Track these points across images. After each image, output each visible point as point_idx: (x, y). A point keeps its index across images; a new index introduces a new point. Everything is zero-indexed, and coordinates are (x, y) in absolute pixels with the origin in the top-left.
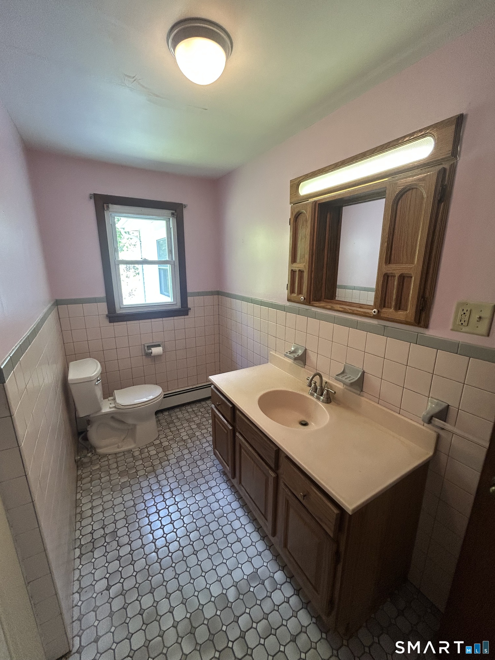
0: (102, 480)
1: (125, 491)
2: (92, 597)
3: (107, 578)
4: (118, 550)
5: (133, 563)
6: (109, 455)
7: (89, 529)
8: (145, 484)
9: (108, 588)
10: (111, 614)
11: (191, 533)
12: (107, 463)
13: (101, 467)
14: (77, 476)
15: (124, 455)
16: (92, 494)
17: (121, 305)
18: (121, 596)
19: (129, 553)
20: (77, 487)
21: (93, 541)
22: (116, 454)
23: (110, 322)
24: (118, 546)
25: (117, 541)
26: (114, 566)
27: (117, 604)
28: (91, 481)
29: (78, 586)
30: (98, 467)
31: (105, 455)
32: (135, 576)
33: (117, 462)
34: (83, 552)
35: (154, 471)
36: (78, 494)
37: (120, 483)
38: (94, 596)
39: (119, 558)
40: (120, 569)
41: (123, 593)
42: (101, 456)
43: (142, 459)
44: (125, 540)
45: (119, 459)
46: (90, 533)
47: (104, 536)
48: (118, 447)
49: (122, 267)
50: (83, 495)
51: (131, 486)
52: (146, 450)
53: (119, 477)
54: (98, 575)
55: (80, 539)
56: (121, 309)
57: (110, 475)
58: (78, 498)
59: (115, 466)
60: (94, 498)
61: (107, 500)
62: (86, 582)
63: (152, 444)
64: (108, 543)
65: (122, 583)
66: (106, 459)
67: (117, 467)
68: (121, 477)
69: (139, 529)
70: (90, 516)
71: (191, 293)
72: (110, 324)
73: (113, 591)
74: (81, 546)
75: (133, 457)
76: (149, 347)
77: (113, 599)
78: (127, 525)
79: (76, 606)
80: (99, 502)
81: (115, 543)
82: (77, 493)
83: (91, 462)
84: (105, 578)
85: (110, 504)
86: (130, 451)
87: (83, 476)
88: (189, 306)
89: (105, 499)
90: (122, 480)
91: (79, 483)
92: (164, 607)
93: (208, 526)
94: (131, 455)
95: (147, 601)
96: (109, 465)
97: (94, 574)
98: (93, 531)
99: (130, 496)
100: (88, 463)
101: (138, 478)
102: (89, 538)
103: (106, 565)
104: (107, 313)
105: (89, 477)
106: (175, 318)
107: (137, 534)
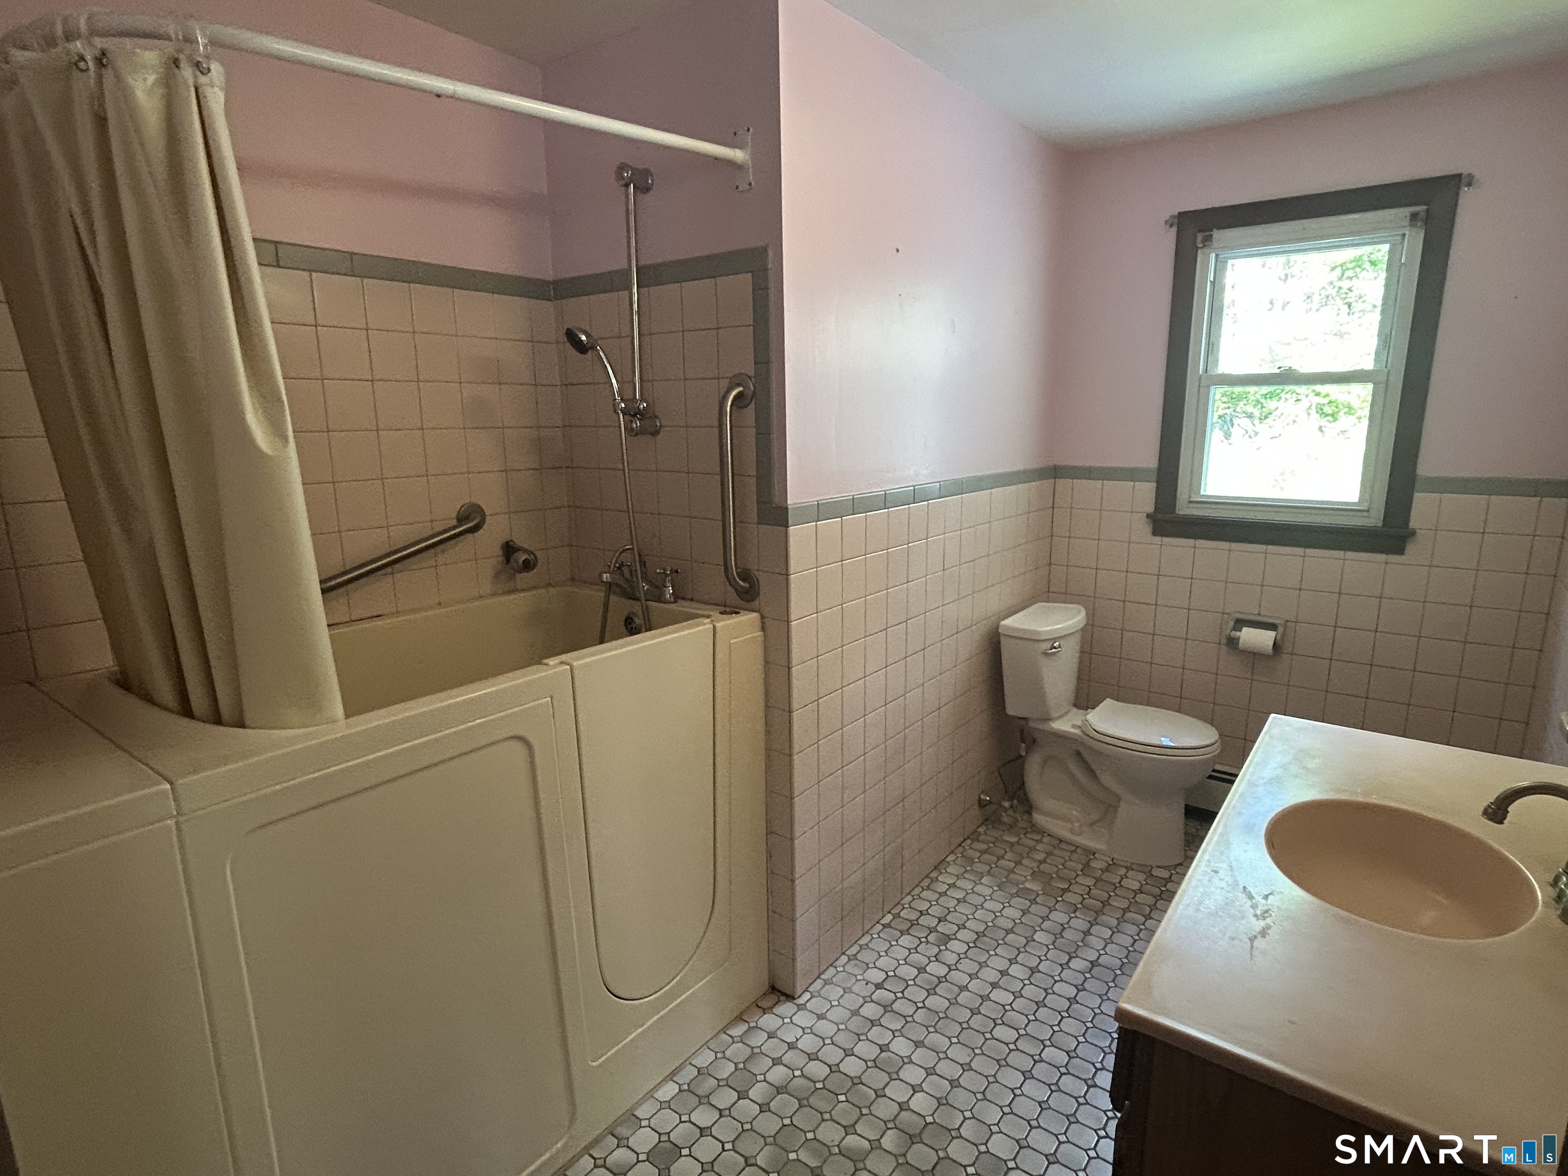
0: (1002, 862)
1: (1016, 901)
2: (856, 976)
3: (888, 976)
4: (930, 962)
5: (931, 992)
6: (1049, 835)
7: (924, 906)
8: (1059, 917)
9: (879, 986)
10: (855, 1013)
11: (1053, 1046)
12: (1033, 843)
13: (1018, 843)
14: (975, 831)
15: (1073, 852)
16: (969, 868)
17: (1193, 495)
18: (882, 1009)
19: (938, 978)
20: (960, 845)
21: (913, 924)
22: (1061, 841)
23: (1155, 533)
24: (935, 956)
25: (940, 951)
26: (908, 972)
27: (871, 1010)
28: (983, 852)
29: (854, 953)
30: (1014, 839)
31: (1042, 832)
32: (918, 1008)
33: (1049, 854)
34: (893, 925)
35: (1099, 912)
36: (952, 855)
37: (1021, 886)
38: (859, 977)
39: (921, 970)
40: (911, 983)
41: (887, 1008)
42: (1034, 828)
43: (1098, 880)
44: (951, 959)
45: (1056, 852)
46: (921, 911)
47: (932, 930)
48: (1072, 831)
49: (1217, 393)
50: (958, 862)
51: (1033, 902)
52: (1122, 871)
53: (1029, 878)
54: (883, 962)
55: (904, 908)
56: (1191, 505)
57: (1018, 863)
58: (948, 859)
59: (1041, 856)
60: (965, 875)
61: (979, 892)
62: (865, 956)
63: (1148, 871)
64: (928, 942)
65: (897, 998)
66: (1038, 837)
67: (1041, 862)
68: (1033, 879)
69: (982, 965)
70: (939, 893)
71: (1427, 479)
72: (1153, 538)
73: (880, 994)
74: (897, 916)
75: (1087, 865)
76: (1240, 623)
77: (872, 1001)
78: (971, 945)
79: (836, 967)
80: (969, 886)
81: (936, 950)
82: (952, 852)
83: (1011, 827)
84: (887, 973)
85: (978, 900)
86: (1091, 853)
87: (982, 837)
88: (1412, 525)
89: (978, 889)
90: (1028, 885)
91: (969, 842)
92: (912, 1074)
93: (1097, 1070)
94: (1084, 859)
95: (901, 1046)
96: (1032, 849)
97: (880, 956)
98: (925, 912)
99: (1017, 914)
100: (1004, 824)
101: (1057, 901)
102: (914, 916)
103: (901, 962)
104: (1150, 509)
105: (987, 844)
106: (1350, 554)
107: (972, 967)
